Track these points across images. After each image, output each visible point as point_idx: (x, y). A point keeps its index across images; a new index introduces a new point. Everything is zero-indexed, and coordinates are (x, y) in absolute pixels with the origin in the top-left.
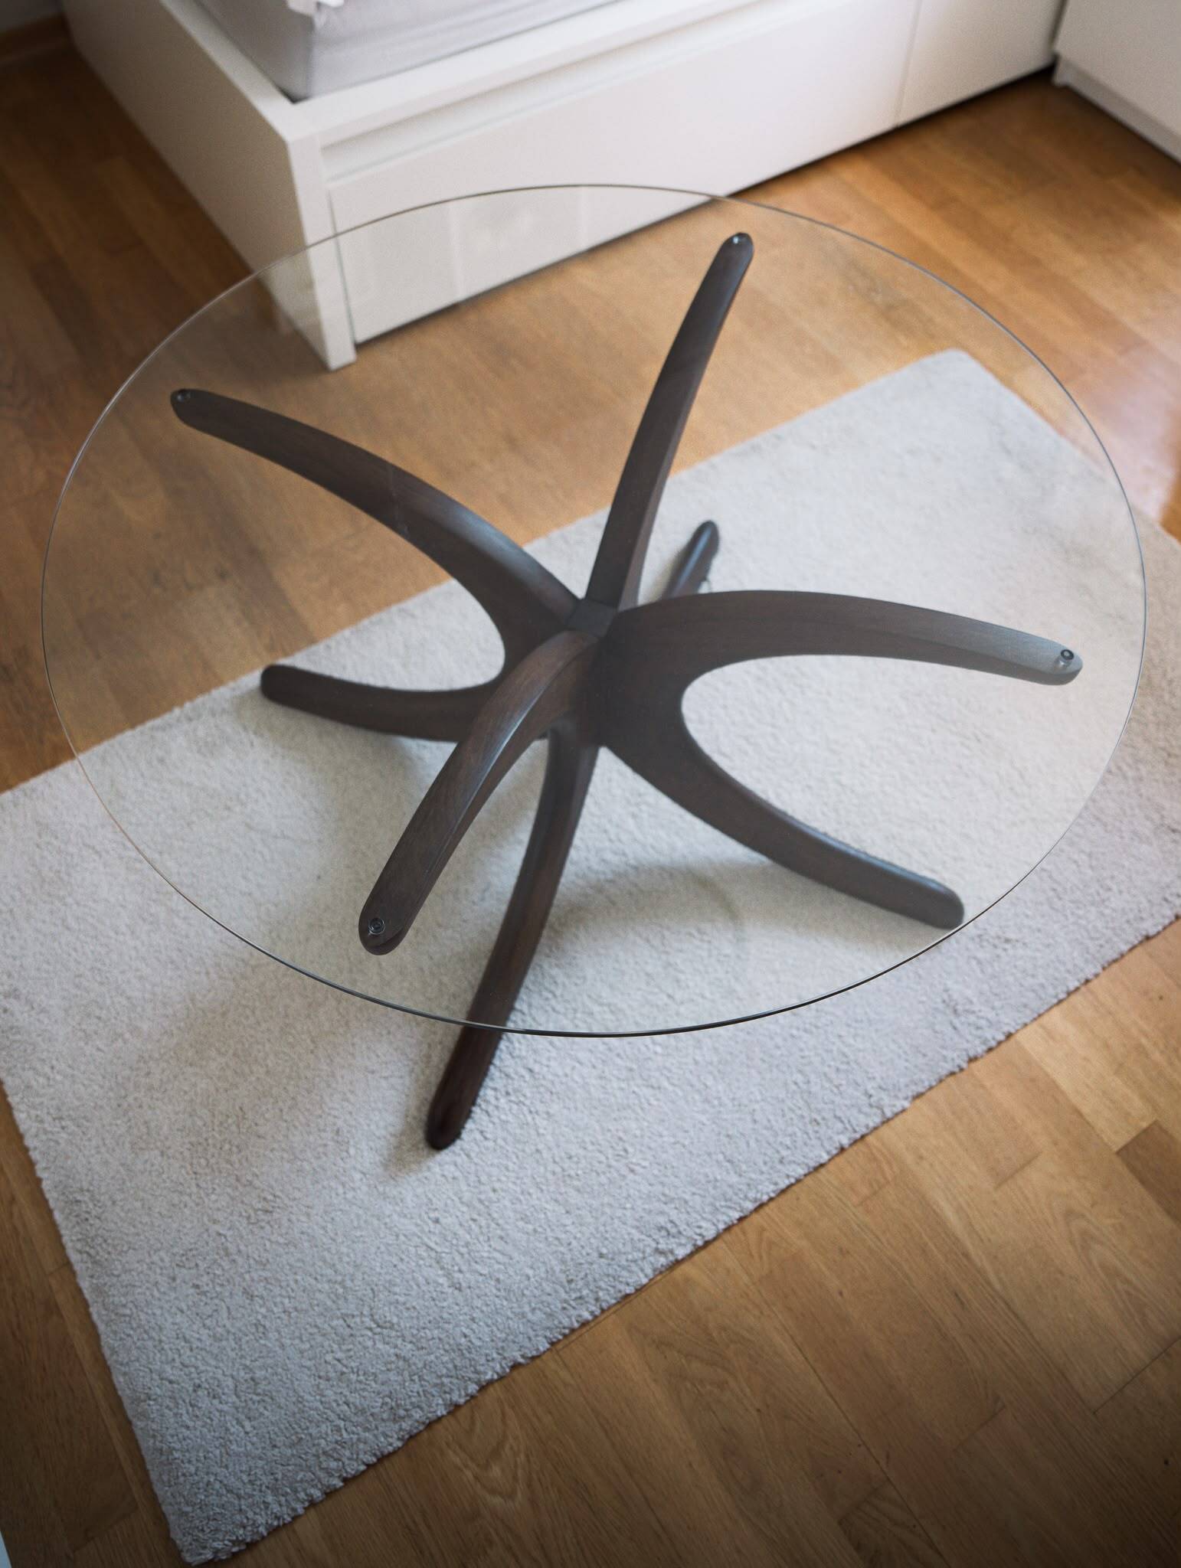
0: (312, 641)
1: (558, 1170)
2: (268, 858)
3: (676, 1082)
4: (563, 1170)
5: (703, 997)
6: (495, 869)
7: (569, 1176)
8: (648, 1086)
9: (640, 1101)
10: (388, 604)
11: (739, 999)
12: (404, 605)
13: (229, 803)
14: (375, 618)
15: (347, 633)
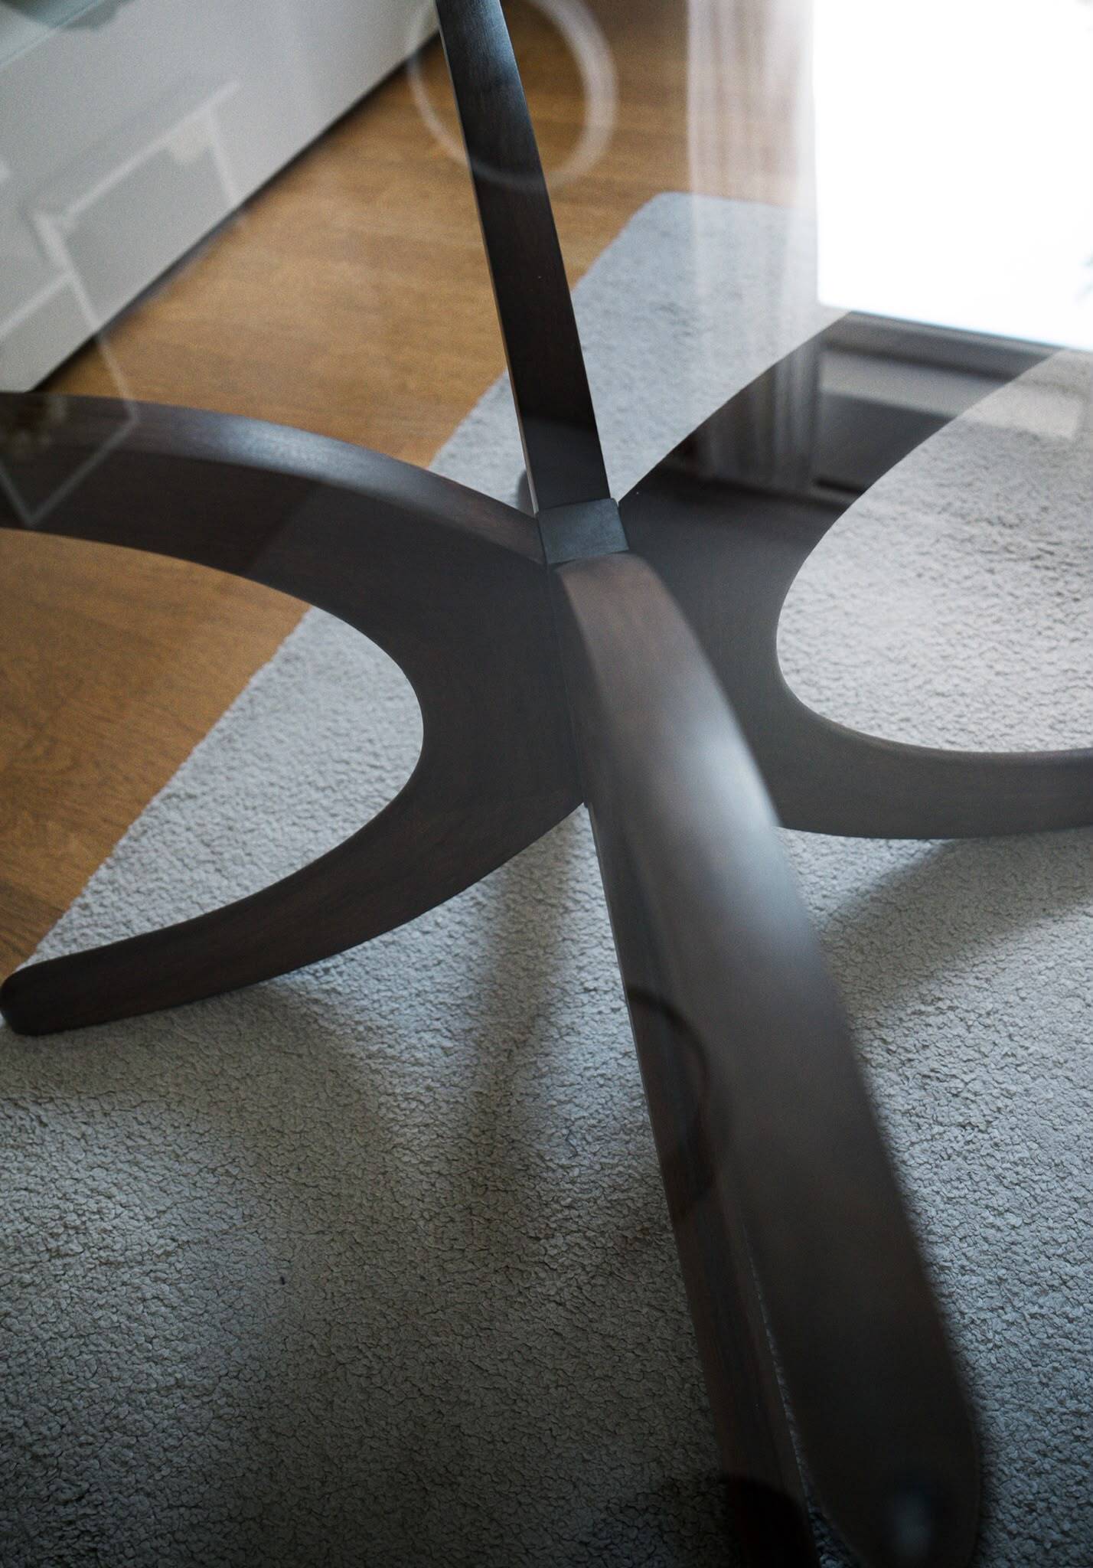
0: (56, 913)
1: (1030, 1546)
2: (175, 1302)
3: (1080, 1256)
4: (1039, 1542)
5: (1010, 1096)
6: (560, 1094)
7: (1055, 1545)
8: (1045, 1293)
9: (1053, 1325)
10: (143, 802)
11: (1058, 1064)
12: (176, 784)
13: (53, 1244)
14: (134, 829)
15: (103, 872)
